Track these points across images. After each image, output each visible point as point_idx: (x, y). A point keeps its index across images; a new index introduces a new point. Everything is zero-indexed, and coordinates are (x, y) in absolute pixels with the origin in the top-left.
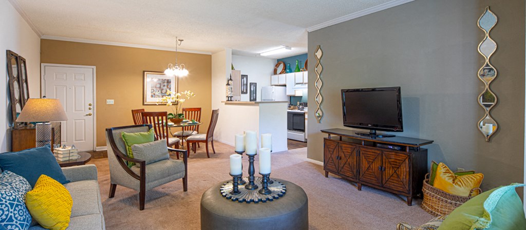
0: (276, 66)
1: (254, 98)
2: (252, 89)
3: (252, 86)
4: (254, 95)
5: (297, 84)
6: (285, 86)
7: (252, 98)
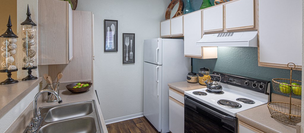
0: (169, 7)
1: (131, 58)
2: (127, 44)
3: (127, 39)
4: (131, 53)
5: (206, 33)
6: (181, 37)
7: (127, 59)
